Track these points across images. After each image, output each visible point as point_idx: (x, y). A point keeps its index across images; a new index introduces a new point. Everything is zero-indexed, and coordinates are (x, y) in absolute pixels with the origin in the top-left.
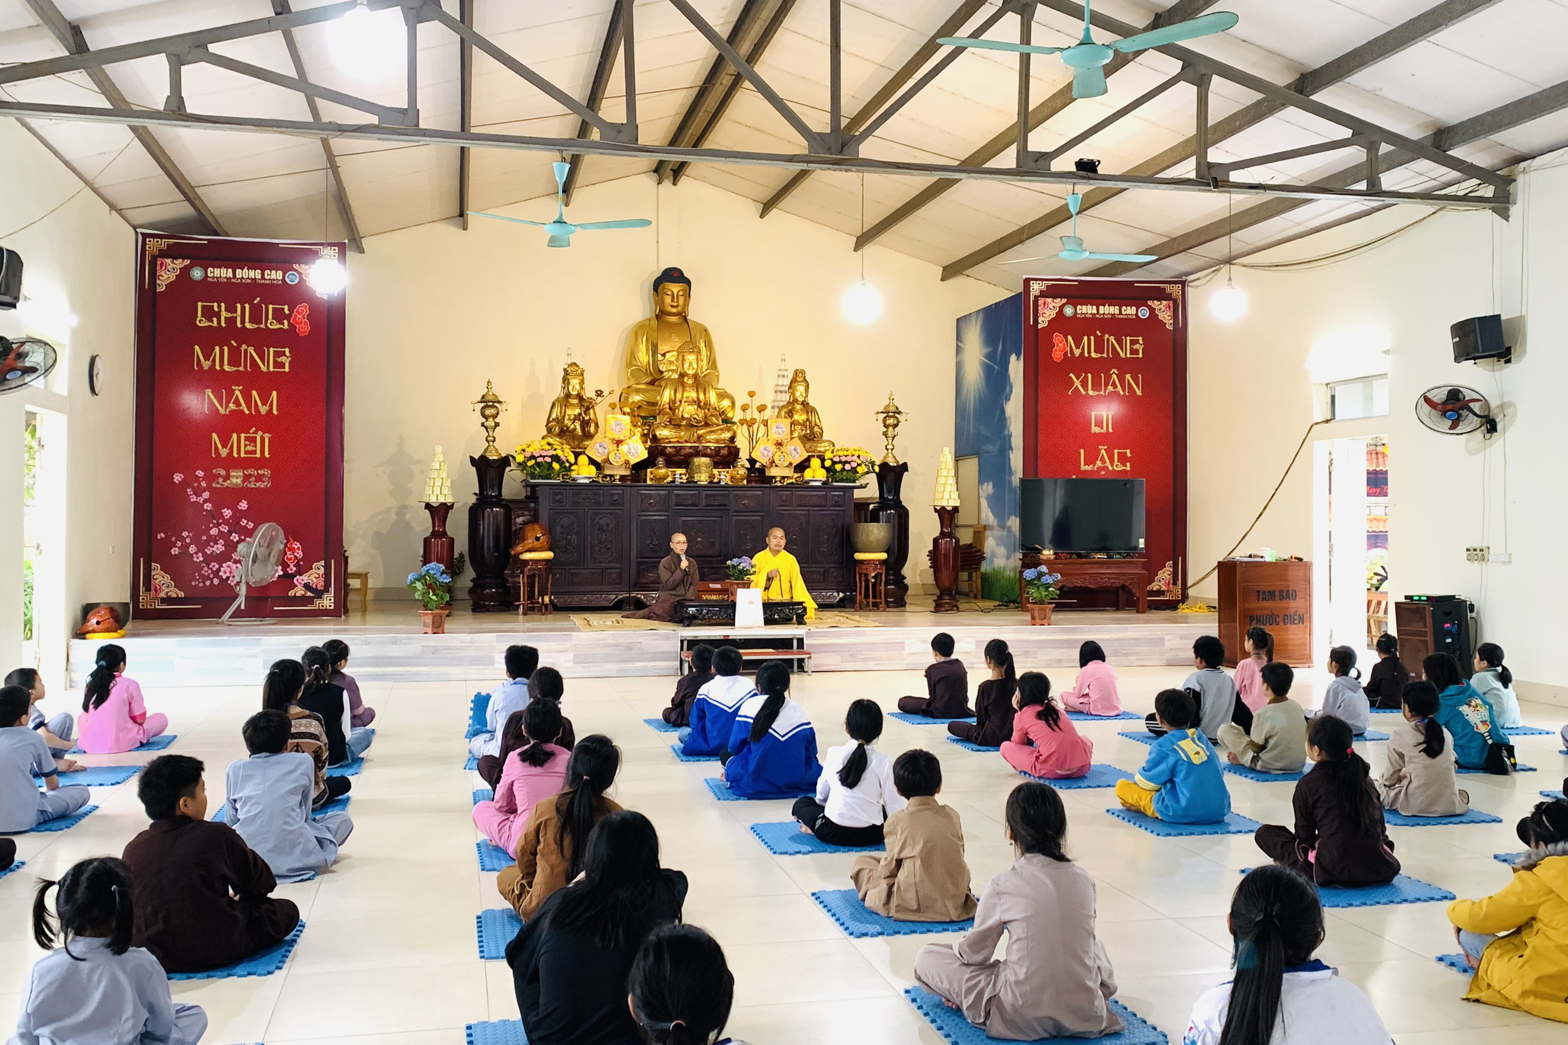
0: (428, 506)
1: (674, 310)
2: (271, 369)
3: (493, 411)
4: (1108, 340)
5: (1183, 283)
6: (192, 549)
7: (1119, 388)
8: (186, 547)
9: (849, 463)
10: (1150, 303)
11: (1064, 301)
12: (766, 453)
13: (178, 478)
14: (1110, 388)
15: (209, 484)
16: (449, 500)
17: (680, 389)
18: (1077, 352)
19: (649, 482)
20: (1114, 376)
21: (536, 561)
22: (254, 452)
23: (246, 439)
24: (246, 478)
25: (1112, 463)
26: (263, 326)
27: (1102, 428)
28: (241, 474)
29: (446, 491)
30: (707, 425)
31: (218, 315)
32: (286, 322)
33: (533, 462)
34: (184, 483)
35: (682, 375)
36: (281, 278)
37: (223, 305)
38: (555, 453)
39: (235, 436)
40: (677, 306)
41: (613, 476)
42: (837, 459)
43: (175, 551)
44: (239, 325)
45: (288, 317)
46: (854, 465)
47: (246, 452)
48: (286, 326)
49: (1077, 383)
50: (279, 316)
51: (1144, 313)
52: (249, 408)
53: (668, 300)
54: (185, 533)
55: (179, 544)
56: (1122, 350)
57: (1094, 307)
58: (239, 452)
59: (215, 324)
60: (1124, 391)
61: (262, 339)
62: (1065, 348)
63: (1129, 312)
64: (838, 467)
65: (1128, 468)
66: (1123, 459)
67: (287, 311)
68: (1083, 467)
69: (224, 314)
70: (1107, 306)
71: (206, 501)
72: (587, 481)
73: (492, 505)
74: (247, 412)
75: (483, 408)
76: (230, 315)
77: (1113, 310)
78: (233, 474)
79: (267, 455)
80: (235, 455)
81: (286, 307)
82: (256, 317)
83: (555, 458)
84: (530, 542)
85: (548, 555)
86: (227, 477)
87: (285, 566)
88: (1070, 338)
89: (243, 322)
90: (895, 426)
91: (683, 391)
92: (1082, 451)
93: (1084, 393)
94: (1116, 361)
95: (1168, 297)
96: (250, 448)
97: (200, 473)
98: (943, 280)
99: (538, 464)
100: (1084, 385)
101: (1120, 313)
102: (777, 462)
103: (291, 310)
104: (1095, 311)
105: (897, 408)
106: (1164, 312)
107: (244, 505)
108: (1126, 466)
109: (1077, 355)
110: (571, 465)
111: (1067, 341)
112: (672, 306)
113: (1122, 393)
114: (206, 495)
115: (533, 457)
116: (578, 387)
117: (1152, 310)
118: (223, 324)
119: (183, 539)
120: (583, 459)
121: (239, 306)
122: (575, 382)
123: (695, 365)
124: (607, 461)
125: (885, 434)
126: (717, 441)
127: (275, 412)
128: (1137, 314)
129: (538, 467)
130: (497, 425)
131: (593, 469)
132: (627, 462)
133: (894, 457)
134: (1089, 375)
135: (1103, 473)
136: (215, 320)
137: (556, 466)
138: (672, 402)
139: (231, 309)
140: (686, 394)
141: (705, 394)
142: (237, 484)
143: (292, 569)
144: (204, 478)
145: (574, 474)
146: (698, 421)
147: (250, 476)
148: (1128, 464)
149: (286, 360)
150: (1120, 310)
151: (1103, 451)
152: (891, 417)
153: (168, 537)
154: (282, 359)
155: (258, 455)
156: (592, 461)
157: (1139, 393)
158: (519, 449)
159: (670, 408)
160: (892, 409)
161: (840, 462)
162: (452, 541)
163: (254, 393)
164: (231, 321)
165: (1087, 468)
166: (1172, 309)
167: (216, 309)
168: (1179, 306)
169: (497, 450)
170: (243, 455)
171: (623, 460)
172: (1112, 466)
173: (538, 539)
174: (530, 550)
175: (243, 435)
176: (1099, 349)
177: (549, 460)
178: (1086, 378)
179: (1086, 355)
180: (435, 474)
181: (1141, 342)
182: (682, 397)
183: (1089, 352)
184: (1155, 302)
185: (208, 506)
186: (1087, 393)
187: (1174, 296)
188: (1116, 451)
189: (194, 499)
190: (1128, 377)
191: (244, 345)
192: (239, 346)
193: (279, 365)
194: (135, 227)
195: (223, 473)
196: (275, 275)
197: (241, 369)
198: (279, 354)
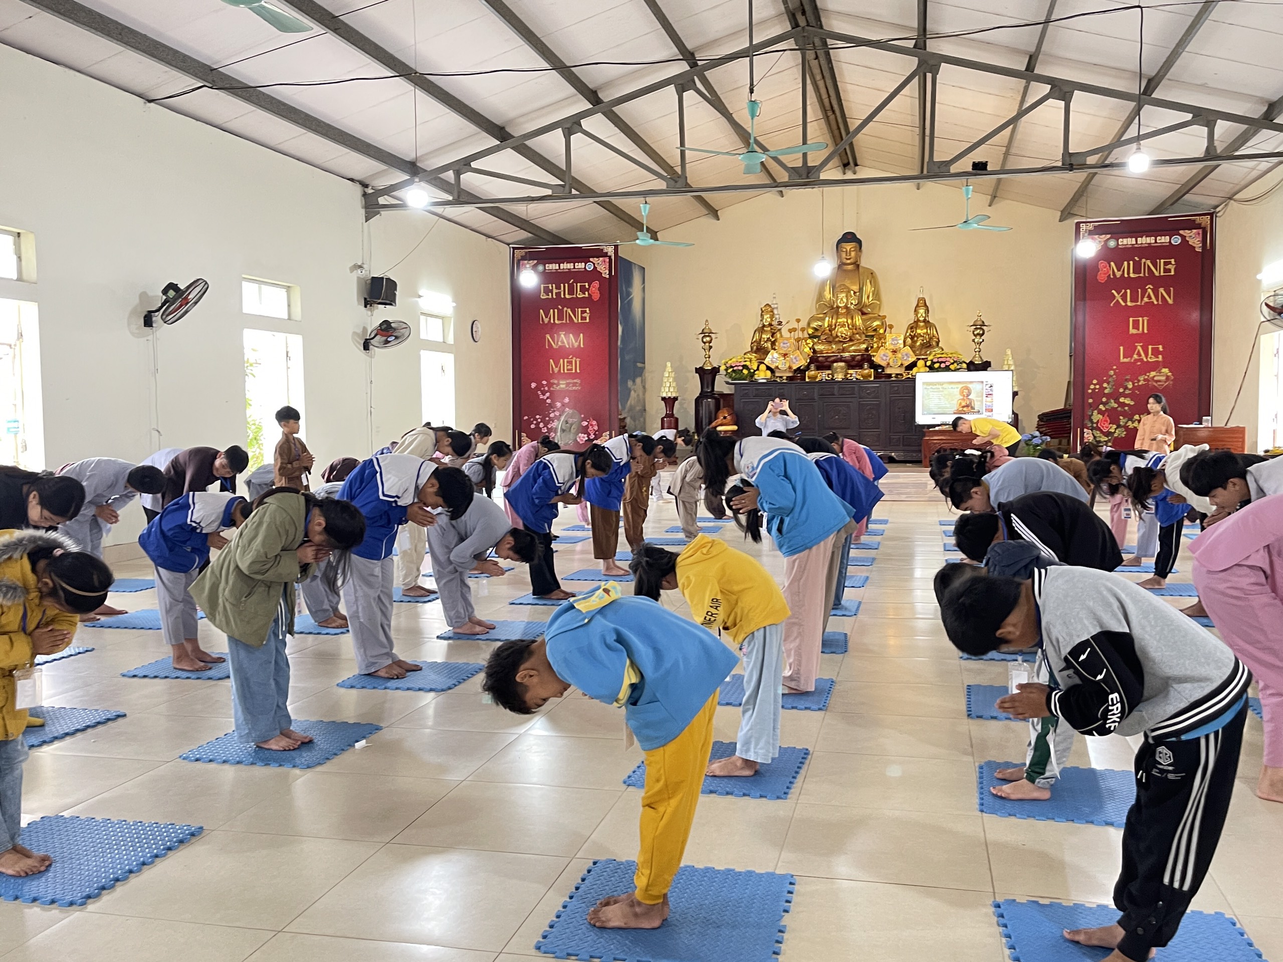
0: (663, 399)
1: (849, 261)
2: (580, 321)
3: (708, 339)
4: (1145, 263)
5: (1211, 215)
6: (541, 425)
7: (1154, 299)
8: (538, 424)
9: (944, 362)
10: (1181, 232)
11: (1109, 236)
12: (884, 358)
13: (533, 385)
14: (1146, 299)
15: (549, 388)
16: (674, 395)
17: (835, 317)
18: (1118, 274)
19: (807, 380)
20: (1149, 290)
21: (726, 432)
22: (571, 370)
23: (568, 362)
24: (568, 384)
25: (1147, 356)
26: (574, 296)
27: (1138, 330)
28: (565, 382)
29: (672, 390)
30: (851, 340)
31: (552, 291)
32: (587, 293)
33: (731, 369)
34: (537, 388)
35: (838, 307)
36: (583, 267)
37: (554, 285)
38: (745, 363)
39: (562, 360)
40: (849, 259)
41: (781, 377)
42: (935, 360)
43: (533, 426)
44: (562, 296)
45: (588, 290)
46: (948, 364)
47: (568, 370)
48: (587, 295)
49: (1118, 297)
50: (583, 289)
51: (1176, 240)
52: (568, 344)
53: (844, 255)
54: (538, 417)
55: (535, 422)
56: (1157, 270)
57: (1134, 239)
58: (564, 370)
59: (550, 297)
60: (1157, 300)
61: (574, 304)
62: (1108, 272)
63: (1163, 241)
64: (936, 366)
65: (1160, 358)
66: (1156, 352)
67: (587, 287)
68: (1122, 360)
69: (555, 291)
70: (1144, 238)
71: (548, 398)
72: (765, 381)
73: (707, 397)
74: (567, 346)
75: (703, 338)
76: (558, 291)
77: (1151, 240)
78: (561, 382)
79: (578, 371)
80: (562, 372)
81: (587, 284)
82: (571, 292)
83: (745, 367)
84: (720, 420)
85: (735, 428)
86: (558, 384)
87: (589, 435)
88: (1112, 264)
89: (564, 294)
90: (983, 334)
91: (837, 318)
92: (1122, 348)
93: (1123, 304)
94: (1152, 279)
95: (1198, 226)
96: (569, 367)
97: (544, 382)
98: (1060, 221)
99: (733, 371)
100: (1124, 298)
101: (1156, 242)
102: (891, 364)
103: (589, 286)
104: (1134, 242)
105: (983, 322)
106: (1194, 239)
107: (567, 400)
108: (1158, 358)
109: (1118, 276)
110: (755, 371)
111: (1110, 266)
112: (847, 259)
113: (1156, 303)
114: (548, 394)
115: (732, 367)
116: (769, 320)
117: (1183, 237)
118: (554, 297)
119: (536, 420)
120: (763, 367)
121: (562, 285)
122: (767, 317)
123: (845, 300)
124: (777, 367)
125: (973, 341)
126: (855, 351)
127: (582, 346)
128: (1170, 242)
129: (735, 373)
130: (711, 347)
131: (769, 373)
132: (790, 368)
133: (981, 357)
134: (1128, 291)
135: (1139, 363)
137: (745, 372)
138: (830, 326)
139: (558, 288)
140: (839, 320)
141: (852, 319)
142: (563, 388)
143: (592, 437)
144: (547, 385)
145: (756, 377)
146: (845, 338)
147: (570, 383)
148: (1160, 356)
149: (587, 315)
150: (1156, 240)
151: (1139, 348)
152: (979, 328)
153: (529, 419)
154: (584, 315)
155: (574, 371)
156: (768, 368)
157: (1170, 301)
158: (723, 362)
159: (830, 330)
160: (980, 323)
161: (938, 362)
162: (677, 419)
163: (571, 335)
164: (558, 294)
165: (1126, 360)
166: (1201, 235)
167: (551, 288)
168: (1208, 234)
169: (711, 364)
170: (566, 371)
171: (787, 365)
172: (1147, 358)
173: (725, 418)
174: (721, 425)
175: (566, 360)
176: (1137, 270)
177: (741, 368)
178: (1126, 292)
179: (1126, 275)
180: (665, 380)
181: (1173, 263)
182: (836, 322)
183: (1128, 273)
184: (1186, 231)
185: (549, 401)
186: (1126, 305)
187: (1203, 225)
188: (1150, 347)
189: (541, 397)
190: (1162, 290)
191: (565, 309)
192: (563, 308)
193: (583, 318)
194: (508, 244)
195: (556, 382)
196: (580, 266)
197: (564, 322)
198: (583, 312)
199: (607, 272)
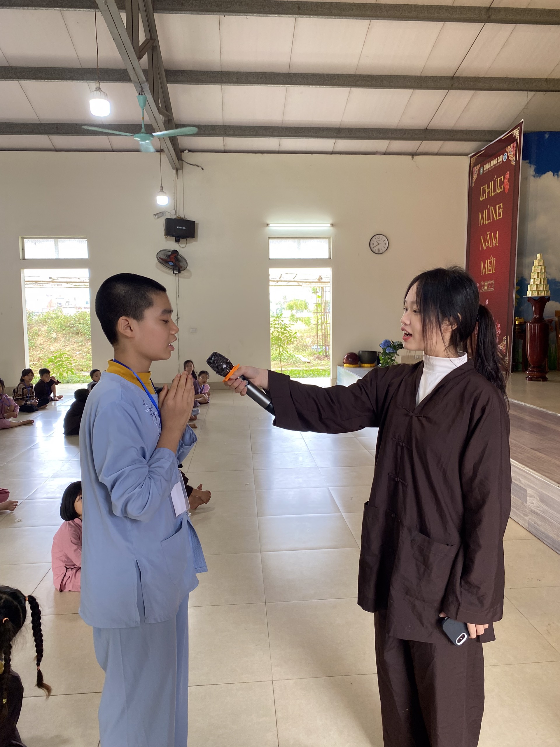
2: (497, 218)
22: (491, 270)
23: (489, 262)
24: (488, 286)
26: (496, 192)
28: (487, 284)
31: (485, 192)
32: (502, 186)
36: (502, 160)
37: (487, 185)
39: (487, 261)
44: (490, 195)
45: (503, 183)
48: (502, 189)
50: (501, 183)
52: (491, 245)
59: (485, 197)
61: (495, 201)
67: (503, 180)
74: (490, 247)
76: (488, 190)
78: (485, 284)
79: (494, 271)
80: (486, 273)
81: (503, 177)
82: (495, 188)
86: (484, 286)
89: (491, 193)
96: (490, 268)
107: (487, 302)
121: (491, 183)
127: (497, 244)
136: (485, 195)
139: (489, 186)
142: (486, 290)
147: (490, 285)
149: (501, 210)
155: (492, 272)
163: (492, 234)
164: (488, 193)
167: (485, 189)
170: (488, 272)
191: (491, 207)
192: (490, 208)
193: (499, 216)
194: (467, 155)
195: (483, 284)
196: (500, 158)
197: (490, 221)
198: (500, 207)
199: (514, 158)
